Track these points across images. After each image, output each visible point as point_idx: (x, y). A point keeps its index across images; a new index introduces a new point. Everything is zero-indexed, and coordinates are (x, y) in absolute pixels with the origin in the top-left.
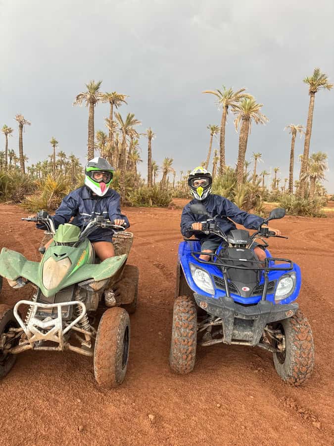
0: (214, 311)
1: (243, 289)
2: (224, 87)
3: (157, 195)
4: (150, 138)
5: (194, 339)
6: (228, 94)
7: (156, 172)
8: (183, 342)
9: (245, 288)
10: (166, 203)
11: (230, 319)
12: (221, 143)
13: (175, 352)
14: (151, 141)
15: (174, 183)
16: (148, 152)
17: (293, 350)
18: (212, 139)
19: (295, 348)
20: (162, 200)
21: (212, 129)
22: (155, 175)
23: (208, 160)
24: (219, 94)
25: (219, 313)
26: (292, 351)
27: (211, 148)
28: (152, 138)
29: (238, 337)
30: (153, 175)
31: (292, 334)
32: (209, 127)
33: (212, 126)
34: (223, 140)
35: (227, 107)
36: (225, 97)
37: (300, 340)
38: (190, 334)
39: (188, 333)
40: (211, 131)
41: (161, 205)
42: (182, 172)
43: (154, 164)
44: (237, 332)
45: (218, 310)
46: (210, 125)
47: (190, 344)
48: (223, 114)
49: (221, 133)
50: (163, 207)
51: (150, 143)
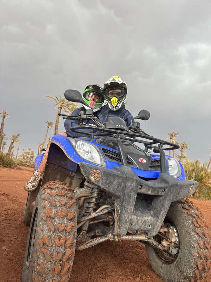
0: (111, 183)
1: (140, 160)
2: (60, 97)
3: (4, 158)
4: (4, 117)
5: (74, 235)
6: (62, 101)
7: (4, 146)
8: (57, 240)
9: (142, 159)
10: (10, 165)
11: (132, 194)
12: (55, 130)
13: (40, 261)
14: (5, 119)
15: (17, 156)
16: (1, 126)
17: (194, 241)
18: (48, 130)
19: (196, 237)
20: (7, 162)
21: (49, 123)
22: (3, 148)
23: (44, 142)
24: (57, 100)
25: (116, 187)
26: (192, 242)
27: (46, 135)
28: (6, 117)
29: (135, 225)
30: (2, 148)
31: (190, 221)
32: (47, 122)
33: (49, 122)
34: (57, 127)
35: (61, 108)
36: (60, 102)
37: (200, 227)
38: (69, 228)
39: (66, 226)
40: (48, 125)
41: (5, 166)
42: (24, 150)
43: (4, 136)
44: (135, 217)
45: (115, 182)
46: (47, 121)
47: (68, 243)
48: (58, 112)
49: (56, 123)
50: (7, 167)
51: (4, 120)
